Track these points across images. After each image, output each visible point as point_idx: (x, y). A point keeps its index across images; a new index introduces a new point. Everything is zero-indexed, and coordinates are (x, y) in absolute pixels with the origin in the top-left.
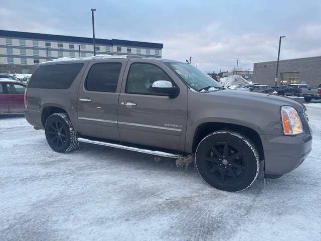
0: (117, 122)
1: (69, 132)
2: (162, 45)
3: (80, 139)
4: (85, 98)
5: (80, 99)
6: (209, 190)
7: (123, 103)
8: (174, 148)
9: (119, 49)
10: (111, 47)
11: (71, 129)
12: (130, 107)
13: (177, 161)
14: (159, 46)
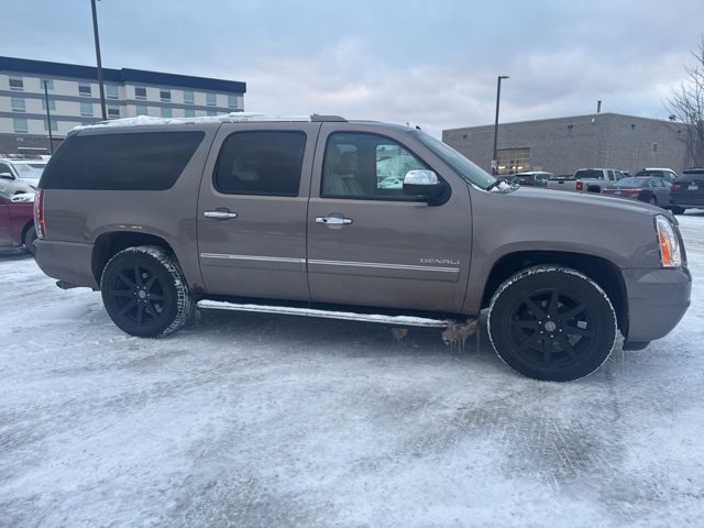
0: (304, 261)
1: (175, 289)
2: (244, 84)
3: (205, 303)
4: (218, 210)
5: (206, 214)
6: (521, 384)
7: (319, 220)
8: (438, 307)
9: (141, 93)
10: (119, 88)
11: (178, 282)
12: (339, 227)
13: (444, 334)
14: (238, 89)
